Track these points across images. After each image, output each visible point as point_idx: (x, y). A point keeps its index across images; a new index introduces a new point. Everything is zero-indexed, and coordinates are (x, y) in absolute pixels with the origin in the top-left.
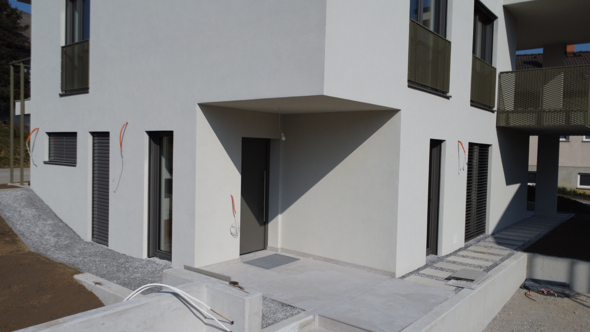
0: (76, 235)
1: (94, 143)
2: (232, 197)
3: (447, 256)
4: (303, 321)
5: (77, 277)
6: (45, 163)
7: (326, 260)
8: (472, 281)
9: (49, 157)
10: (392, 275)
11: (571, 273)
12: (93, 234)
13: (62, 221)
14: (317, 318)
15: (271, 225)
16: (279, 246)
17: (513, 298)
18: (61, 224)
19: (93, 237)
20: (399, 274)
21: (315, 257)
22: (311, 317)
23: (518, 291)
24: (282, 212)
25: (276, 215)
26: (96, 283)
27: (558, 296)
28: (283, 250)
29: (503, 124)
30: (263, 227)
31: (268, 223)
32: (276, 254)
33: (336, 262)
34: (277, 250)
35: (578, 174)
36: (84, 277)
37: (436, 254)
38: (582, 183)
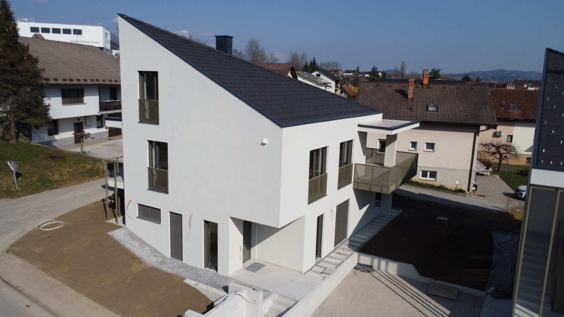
2: (240, 246)
3: (325, 258)
4: (273, 297)
5: (185, 281)
6: (137, 217)
7: (276, 265)
8: (329, 274)
9: (139, 214)
10: (302, 273)
11: (372, 262)
14: (277, 295)
15: (252, 249)
16: (256, 258)
17: (349, 275)
19: (171, 256)
20: (304, 272)
21: (272, 264)
22: (275, 295)
23: (352, 271)
25: (255, 245)
26: (196, 284)
27: (366, 272)
28: (258, 260)
29: (356, 188)
30: (249, 250)
31: (251, 248)
32: (255, 262)
33: (280, 266)
34: (255, 260)
35: (421, 170)
36: (188, 281)
37: (320, 257)
38: (422, 176)
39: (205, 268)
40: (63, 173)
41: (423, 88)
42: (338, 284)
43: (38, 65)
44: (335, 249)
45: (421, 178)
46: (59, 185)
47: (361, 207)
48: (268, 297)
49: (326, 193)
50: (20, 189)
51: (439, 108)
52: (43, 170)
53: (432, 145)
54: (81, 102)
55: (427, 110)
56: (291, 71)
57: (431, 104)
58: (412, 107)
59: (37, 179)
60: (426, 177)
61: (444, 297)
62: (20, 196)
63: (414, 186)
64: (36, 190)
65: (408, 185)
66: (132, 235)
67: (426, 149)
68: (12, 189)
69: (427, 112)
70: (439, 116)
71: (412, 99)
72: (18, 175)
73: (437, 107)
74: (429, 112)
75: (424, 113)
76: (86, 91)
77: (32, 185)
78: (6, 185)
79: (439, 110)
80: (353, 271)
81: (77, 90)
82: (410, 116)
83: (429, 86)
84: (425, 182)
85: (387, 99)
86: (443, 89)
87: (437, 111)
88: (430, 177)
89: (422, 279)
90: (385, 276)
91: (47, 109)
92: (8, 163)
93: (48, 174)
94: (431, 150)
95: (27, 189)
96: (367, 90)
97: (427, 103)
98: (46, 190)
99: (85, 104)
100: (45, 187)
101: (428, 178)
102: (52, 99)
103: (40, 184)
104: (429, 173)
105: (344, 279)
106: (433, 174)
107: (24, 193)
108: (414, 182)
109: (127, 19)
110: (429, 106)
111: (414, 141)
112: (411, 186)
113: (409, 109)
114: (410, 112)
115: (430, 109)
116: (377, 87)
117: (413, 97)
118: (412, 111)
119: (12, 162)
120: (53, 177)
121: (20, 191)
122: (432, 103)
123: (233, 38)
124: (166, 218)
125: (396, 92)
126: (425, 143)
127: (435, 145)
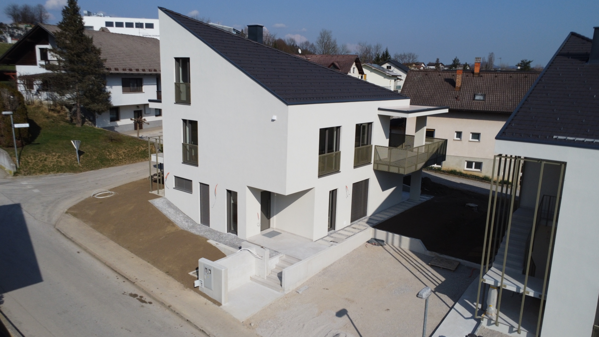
1: (200, 186)
2: (258, 213)
3: (339, 231)
4: (280, 256)
5: (208, 241)
6: (174, 188)
7: (292, 234)
8: (337, 243)
9: (175, 185)
10: (312, 240)
13: (185, 214)
14: (284, 255)
15: (271, 219)
16: (275, 227)
17: (360, 246)
19: (201, 222)
20: (314, 240)
21: (288, 233)
22: (283, 255)
24: (275, 215)
25: (273, 216)
26: (217, 244)
27: (378, 245)
28: (276, 229)
30: (268, 220)
32: (273, 231)
33: (295, 235)
34: (274, 229)
35: (466, 161)
36: (211, 241)
37: (335, 230)
38: (467, 167)
39: (228, 232)
40: (119, 153)
41: (473, 77)
42: (347, 253)
43: (100, 56)
44: (351, 225)
45: (466, 169)
46: (115, 164)
47: (384, 188)
48: (275, 256)
49: (340, 170)
50: (82, 165)
51: (487, 97)
52: (102, 150)
53: (477, 135)
54: (140, 91)
55: (474, 99)
56: (356, 62)
57: (479, 93)
58: (458, 96)
59: (96, 157)
60: (471, 167)
61: (443, 268)
62: (81, 171)
63: (457, 177)
64: (95, 167)
65: (451, 175)
66: (170, 204)
67: (472, 139)
68: (75, 165)
69: (473, 101)
70: (485, 105)
71: (460, 88)
72: (80, 153)
73: (484, 96)
74: (475, 101)
75: (470, 102)
76: (144, 81)
77: (92, 162)
78: (70, 161)
79: (487, 99)
80: (365, 244)
81: (137, 79)
82: (455, 105)
83: (480, 74)
84: (469, 173)
85: (434, 88)
86: (494, 78)
87: (484, 100)
88: (475, 168)
89: (428, 253)
90: (397, 250)
91: (108, 96)
92: (72, 142)
93: (106, 153)
94: (477, 140)
95: (88, 165)
96: (414, 79)
97: (475, 92)
98: (104, 167)
99: (144, 93)
100: (103, 164)
101: (473, 169)
102: (114, 87)
103: (98, 162)
104: (474, 164)
105: (354, 250)
106: (479, 165)
107: (85, 169)
108: (458, 172)
109: (165, 11)
110: (477, 95)
111: (459, 130)
112: (454, 176)
113: (455, 98)
114: (455, 101)
115: (477, 98)
116: (425, 76)
117: (461, 85)
118: (458, 100)
119: (75, 141)
120: (110, 156)
121: (81, 167)
122: (481, 92)
123: (263, 27)
124: (196, 188)
125: (445, 81)
126: (471, 133)
127: (481, 135)
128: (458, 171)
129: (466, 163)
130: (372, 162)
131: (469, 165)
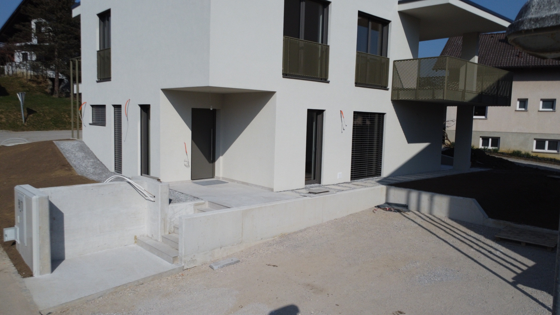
0: (106, 168)
1: (115, 112)
2: (185, 143)
6: (90, 124)
9: (93, 120)
10: (272, 190)
11: (408, 198)
12: (115, 168)
13: (99, 160)
14: (207, 203)
16: (221, 176)
17: (362, 211)
18: (98, 162)
19: (115, 169)
20: (276, 191)
21: (238, 182)
22: (204, 201)
23: (371, 209)
25: (219, 155)
27: (394, 211)
28: (223, 178)
29: (395, 98)
30: (211, 164)
31: (215, 161)
32: (218, 180)
34: (219, 178)
35: (535, 139)
37: (320, 183)
38: (537, 148)
44: (351, 184)
45: (534, 150)
47: (411, 140)
49: (328, 78)
50: (27, 124)
52: (61, 112)
53: (551, 103)
58: (519, 52)
59: (50, 119)
60: (543, 148)
62: (23, 130)
63: (523, 159)
64: (44, 128)
65: (514, 158)
67: (543, 108)
68: (18, 123)
72: (30, 111)
77: (42, 123)
78: (14, 118)
82: (516, 63)
84: (540, 156)
85: (485, 49)
88: (549, 149)
89: (491, 222)
90: (428, 219)
92: (18, 94)
93: (64, 116)
94: (551, 110)
95: (35, 125)
96: (458, 43)
98: (56, 129)
100: (55, 126)
101: (546, 150)
103: (51, 123)
104: (547, 143)
106: (554, 144)
107: (30, 128)
111: (523, 97)
112: (518, 158)
113: (516, 56)
114: (517, 59)
118: (520, 57)
120: (68, 119)
121: (26, 126)
125: (499, 42)
126: (541, 100)
127: (557, 101)
128: (523, 152)
129: (535, 142)
130: (390, 86)
131: (540, 144)
